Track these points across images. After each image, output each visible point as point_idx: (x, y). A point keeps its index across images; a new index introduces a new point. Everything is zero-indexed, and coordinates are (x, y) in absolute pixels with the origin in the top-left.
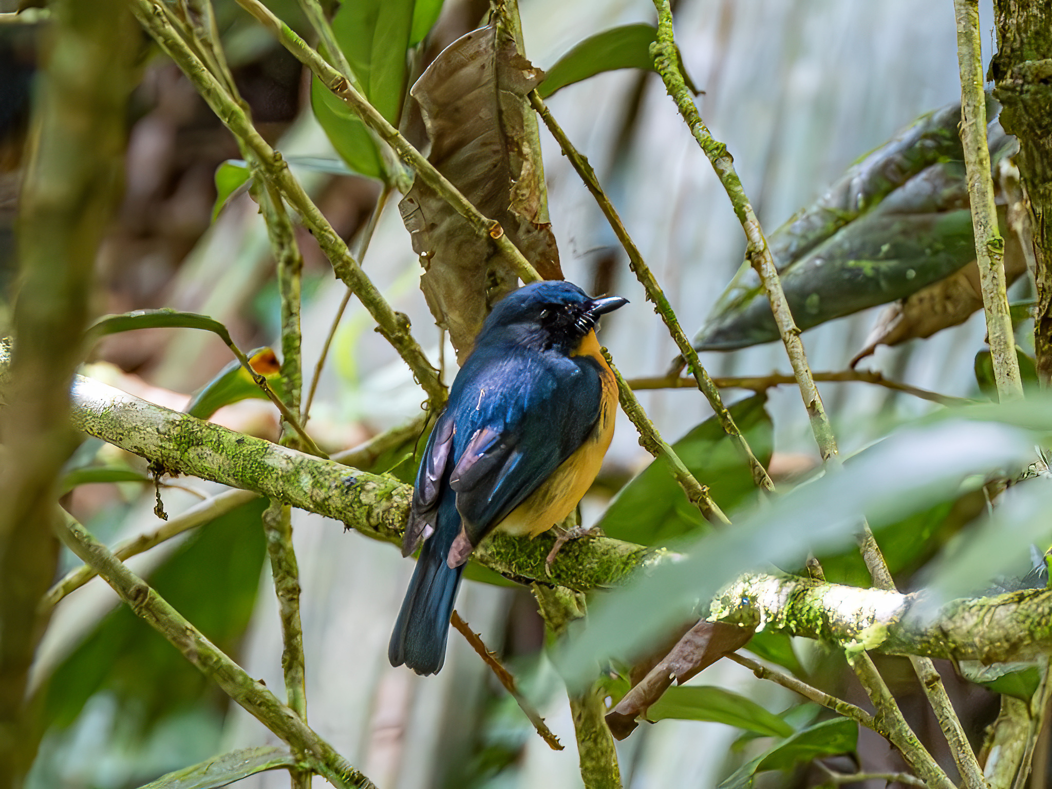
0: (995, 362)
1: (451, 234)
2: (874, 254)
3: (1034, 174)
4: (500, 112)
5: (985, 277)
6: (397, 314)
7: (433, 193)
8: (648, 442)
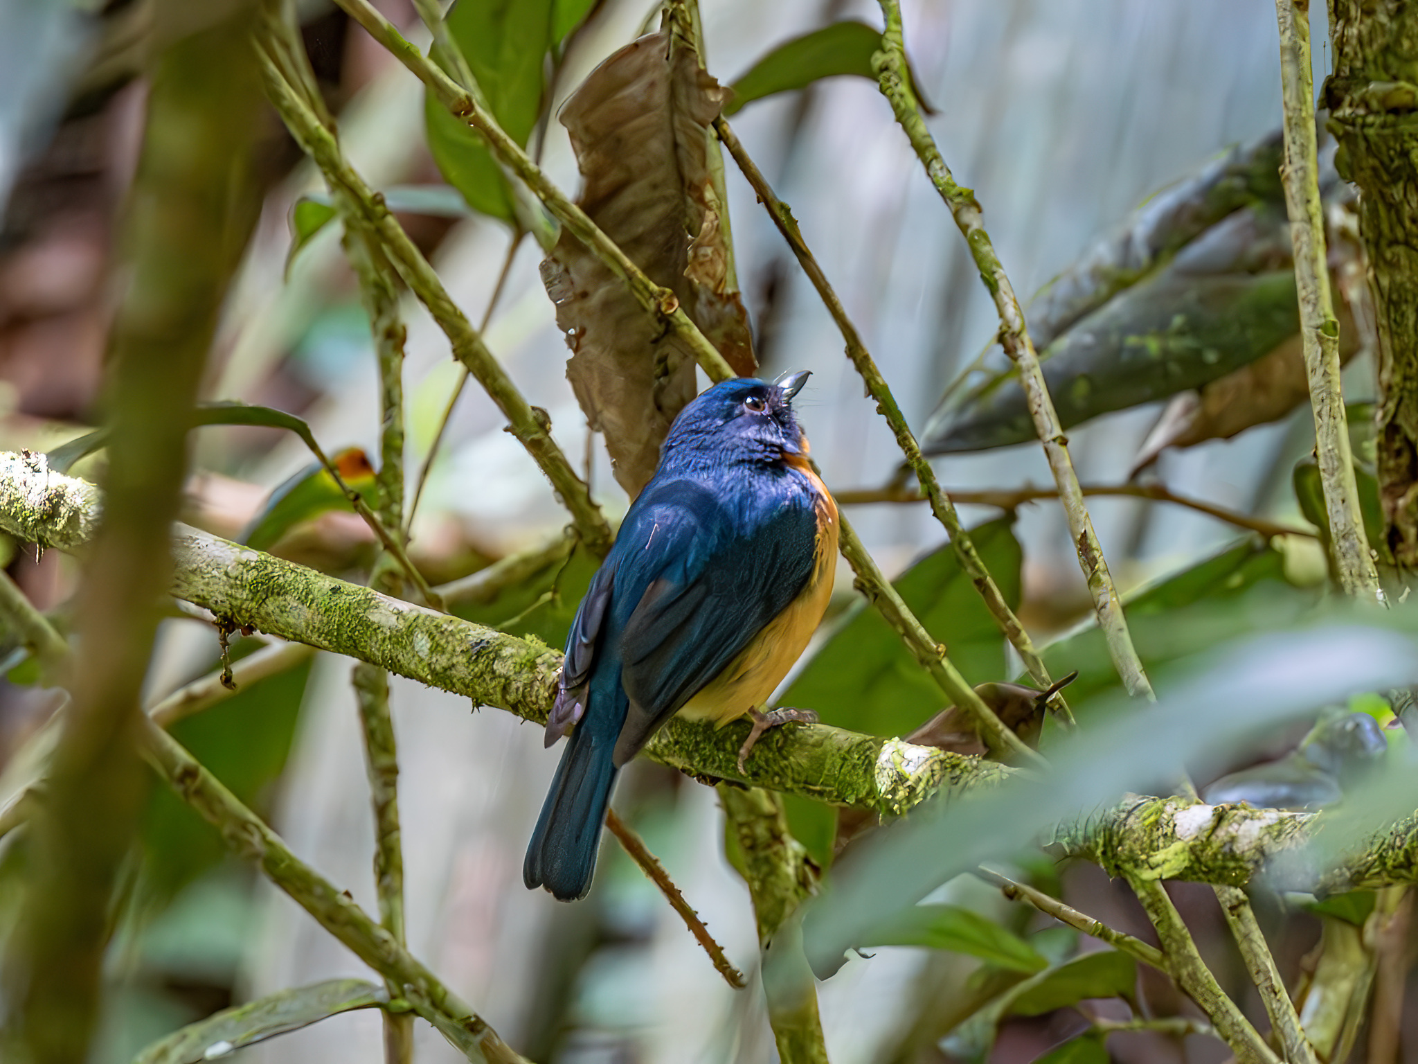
0: (1325, 484)
1: (607, 305)
2: (1162, 329)
3: (1380, 234)
4: (676, 146)
5: (1314, 370)
6: (533, 408)
7: (584, 251)
8: (867, 585)
